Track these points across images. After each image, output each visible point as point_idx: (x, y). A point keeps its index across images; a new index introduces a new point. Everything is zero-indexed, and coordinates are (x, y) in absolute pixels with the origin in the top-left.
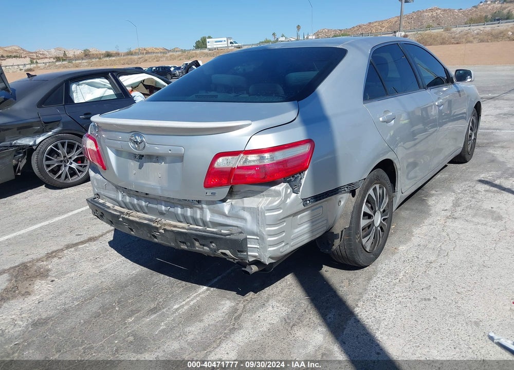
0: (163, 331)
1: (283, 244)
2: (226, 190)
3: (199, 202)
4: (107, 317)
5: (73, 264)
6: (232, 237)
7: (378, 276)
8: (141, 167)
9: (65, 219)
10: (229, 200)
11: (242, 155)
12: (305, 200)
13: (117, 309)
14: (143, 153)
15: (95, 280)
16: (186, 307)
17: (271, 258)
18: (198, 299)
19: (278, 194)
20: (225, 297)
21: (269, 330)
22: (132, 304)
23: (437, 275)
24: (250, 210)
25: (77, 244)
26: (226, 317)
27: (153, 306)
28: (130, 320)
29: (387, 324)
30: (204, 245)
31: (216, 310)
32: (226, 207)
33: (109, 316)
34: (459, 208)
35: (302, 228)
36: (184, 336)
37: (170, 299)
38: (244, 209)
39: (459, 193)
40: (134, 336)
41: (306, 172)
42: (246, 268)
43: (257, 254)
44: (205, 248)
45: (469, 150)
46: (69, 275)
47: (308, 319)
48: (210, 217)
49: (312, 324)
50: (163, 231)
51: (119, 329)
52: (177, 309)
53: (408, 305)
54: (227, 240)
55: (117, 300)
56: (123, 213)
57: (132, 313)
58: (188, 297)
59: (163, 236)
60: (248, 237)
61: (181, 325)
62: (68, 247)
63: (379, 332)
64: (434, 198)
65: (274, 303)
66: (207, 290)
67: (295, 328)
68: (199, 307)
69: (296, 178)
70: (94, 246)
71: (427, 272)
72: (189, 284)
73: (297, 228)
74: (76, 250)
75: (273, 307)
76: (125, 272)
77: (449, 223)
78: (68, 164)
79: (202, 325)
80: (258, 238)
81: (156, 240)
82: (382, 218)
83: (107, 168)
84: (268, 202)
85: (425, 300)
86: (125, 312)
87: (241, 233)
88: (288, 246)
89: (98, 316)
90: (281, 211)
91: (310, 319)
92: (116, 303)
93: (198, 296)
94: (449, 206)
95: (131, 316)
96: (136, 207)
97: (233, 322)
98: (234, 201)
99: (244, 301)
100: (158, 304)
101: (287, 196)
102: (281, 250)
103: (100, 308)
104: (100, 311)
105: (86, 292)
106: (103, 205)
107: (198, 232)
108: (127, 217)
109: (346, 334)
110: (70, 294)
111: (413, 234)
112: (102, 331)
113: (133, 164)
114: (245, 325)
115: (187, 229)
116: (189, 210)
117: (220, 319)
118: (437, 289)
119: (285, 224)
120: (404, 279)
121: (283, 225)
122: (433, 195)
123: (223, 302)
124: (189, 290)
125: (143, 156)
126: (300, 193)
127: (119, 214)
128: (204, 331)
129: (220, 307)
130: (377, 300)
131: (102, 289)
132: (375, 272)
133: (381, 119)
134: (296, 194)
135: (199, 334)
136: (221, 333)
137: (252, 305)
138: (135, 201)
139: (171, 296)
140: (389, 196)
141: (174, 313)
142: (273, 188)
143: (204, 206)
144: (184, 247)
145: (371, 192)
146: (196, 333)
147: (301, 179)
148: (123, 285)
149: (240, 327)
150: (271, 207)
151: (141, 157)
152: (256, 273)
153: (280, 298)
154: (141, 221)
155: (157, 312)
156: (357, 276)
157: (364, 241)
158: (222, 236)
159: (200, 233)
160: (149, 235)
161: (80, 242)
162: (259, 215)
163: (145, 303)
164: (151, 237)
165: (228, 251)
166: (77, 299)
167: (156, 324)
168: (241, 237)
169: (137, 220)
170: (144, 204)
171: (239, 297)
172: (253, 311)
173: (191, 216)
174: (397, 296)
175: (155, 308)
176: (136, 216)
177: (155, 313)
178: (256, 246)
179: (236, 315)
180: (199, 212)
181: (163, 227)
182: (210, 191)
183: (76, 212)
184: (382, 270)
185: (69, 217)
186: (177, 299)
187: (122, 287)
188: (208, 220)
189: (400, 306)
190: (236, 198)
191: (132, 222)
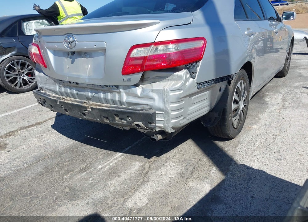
0: (91, 184)
1: (182, 118)
2: (139, 75)
3: (118, 87)
4: (49, 175)
5: (25, 140)
6: (144, 112)
7: (242, 144)
8: (73, 62)
9: (19, 112)
10: (141, 85)
11: (153, 46)
12: (199, 84)
13: (56, 169)
14: (74, 50)
15: (40, 150)
16: (107, 167)
17: (173, 128)
18: (116, 161)
19: (180, 78)
20: (135, 160)
21: (169, 182)
22: (68, 166)
23: (282, 144)
24: (157, 91)
25: (28, 127)
26: (138, 173)
27: (82, 167)
28: (66, 177)
29: (254, 176)
30: (122, 119)
31: (130, 168)
32: (139, 90)
33: (50, 174)
34: (286, 102)
35: (195, 106)
36: (107, 188)
37: (95, 162)
38: (153, 91)
39: (284, 94)
40: (70, 188)
41: (201, 62)
42: (153, 136)
43: (162, 125)
44: (123, 121)
45: (286, 68)
46: (21, 147)
47: (197, 174)
48: (126, 99)
49: (201, 177)
50: (90, 110)
51: (58, 184)
52: (101, 169)
53: (267, 163)
54: (140, 114)
55: (56, 163)
56: (59, 98)
57: (68, 172)
58: (108, 160)
59: (91, 113)
60: (157, 112)
61: (104, 180)
62: (21, 129)
63: (250, 182)
64: (268, 97)
65: (171, 163)
66: (122, 155)
67: (189, 180)
68: (117, 166)
69: (193, 66)
70: (39, 128)
71: (276, 142)
72: (108, 152)
73: (191, 106)
74: (27, 131)
75: (170, 166)
76: (62, 144)
77: (282, 111)
78: (22, 77)
79: (120, 179)
80: (164, 113)
81: (85, 117)
82: (244, 105)
83: (47, 66)
84: (172, 85)
85: (278, 160)
86: (62, 171)
87: (151, 109)
88: (185, 120)
89: (43, 175)
90: (182, 91)
91: (199, 174)
92: (55, 165)
93: (116, 160)
94: (280, 101)
95: (67, 174)
96: (69, 94)
97: (143, 176)
98: (144, 86)
99: (149, 162)
100: (86, 165)
101: (187, 80)
102: (180, 122)
103: (44, 168)
104: (44, 171)
105: (33, 158)
106: (45, 94)
107: (118, 109)
108: (63, 101)
109: (227, 184)
110: (22, 159)
111: (260, 118)
112: (46, 185)
113: (67, 61)
114: (151, 179)
115: (109, 107)
116: (109, 94)
117: (133, 175)
118: (285, 153)
119: (184, 102)
120: (260, 146)
121: (182, 103)
122: (268, 95)
123: (134, 163)
124: (109, 155)
125: (74, 53)
126: (196, 78)
127: (57, 99)
128: (122, 184)
129: (133, 167)
130: (244, 160)
131: (45, 156)
132: (239, 142)
133: (246, 33)
134: (193, 79)
135: (118, 185)
136: (135, 185)
137: (155, 165)
138: (69, 91)
139: (95, 160)
140: (248, 90)
141: (99, 171)
142: (176, 73)
143: (121, 90)
144: (107, 121)
145: (238, 85)
146: (116, 185)
147: (197, 67)
148: (61, 153)
149: (148, 181)
150: (175, 88)
151: (73, 53)
152: (160, 140)
153: (174, 160)
154: (73, 103)
155: (86, 171)
156: (227, 145)
157: (234, 119)
158: (137, 111)
159: (119, 109)
160: (80, 113)
161: (30, 126)
162: (164, 95)
163: (77, 164)
164: (81, 115)
165: (141, 123)
166: (26, 163)
167: (86, 179)
168: (151, 112)
169: (70, 102)
170: (75, 92)
171: (146, 160)
172: (157, 169)
173: (111, 99)
174: (258, 158)
175: (84, 168)
176: (69, 100)
177: (85, 172)
178: (162, 119)
179: (144, 172)
180: (117, 95)
181: (90, 107)
182: (126, 77)
183: (27, 107)
184: (244, 141)
185: (23, 110)
186: (100, 162)
187: (60, 154)
188: (124, 101)
189: (261, 164)
190: (146, 83)
191: (67, 103)
